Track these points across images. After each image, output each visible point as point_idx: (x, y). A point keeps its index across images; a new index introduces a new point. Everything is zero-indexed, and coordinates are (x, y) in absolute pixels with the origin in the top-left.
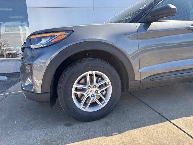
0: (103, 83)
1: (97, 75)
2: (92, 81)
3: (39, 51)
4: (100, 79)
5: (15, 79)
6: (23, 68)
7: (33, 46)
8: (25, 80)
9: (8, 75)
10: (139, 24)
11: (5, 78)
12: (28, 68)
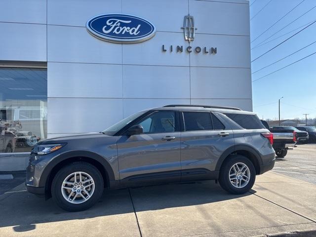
0: (88, 181)
1: (83, 175)
2: (78, 180)
3: (43, 157)
4: (86, 178)
5: (22, 179)
6: (29, 168)
7: (39, 153)
8: (29, 178)
9: (15, 173)
10: (120, 137)
11: (11, 177)
12: (32, 168)
